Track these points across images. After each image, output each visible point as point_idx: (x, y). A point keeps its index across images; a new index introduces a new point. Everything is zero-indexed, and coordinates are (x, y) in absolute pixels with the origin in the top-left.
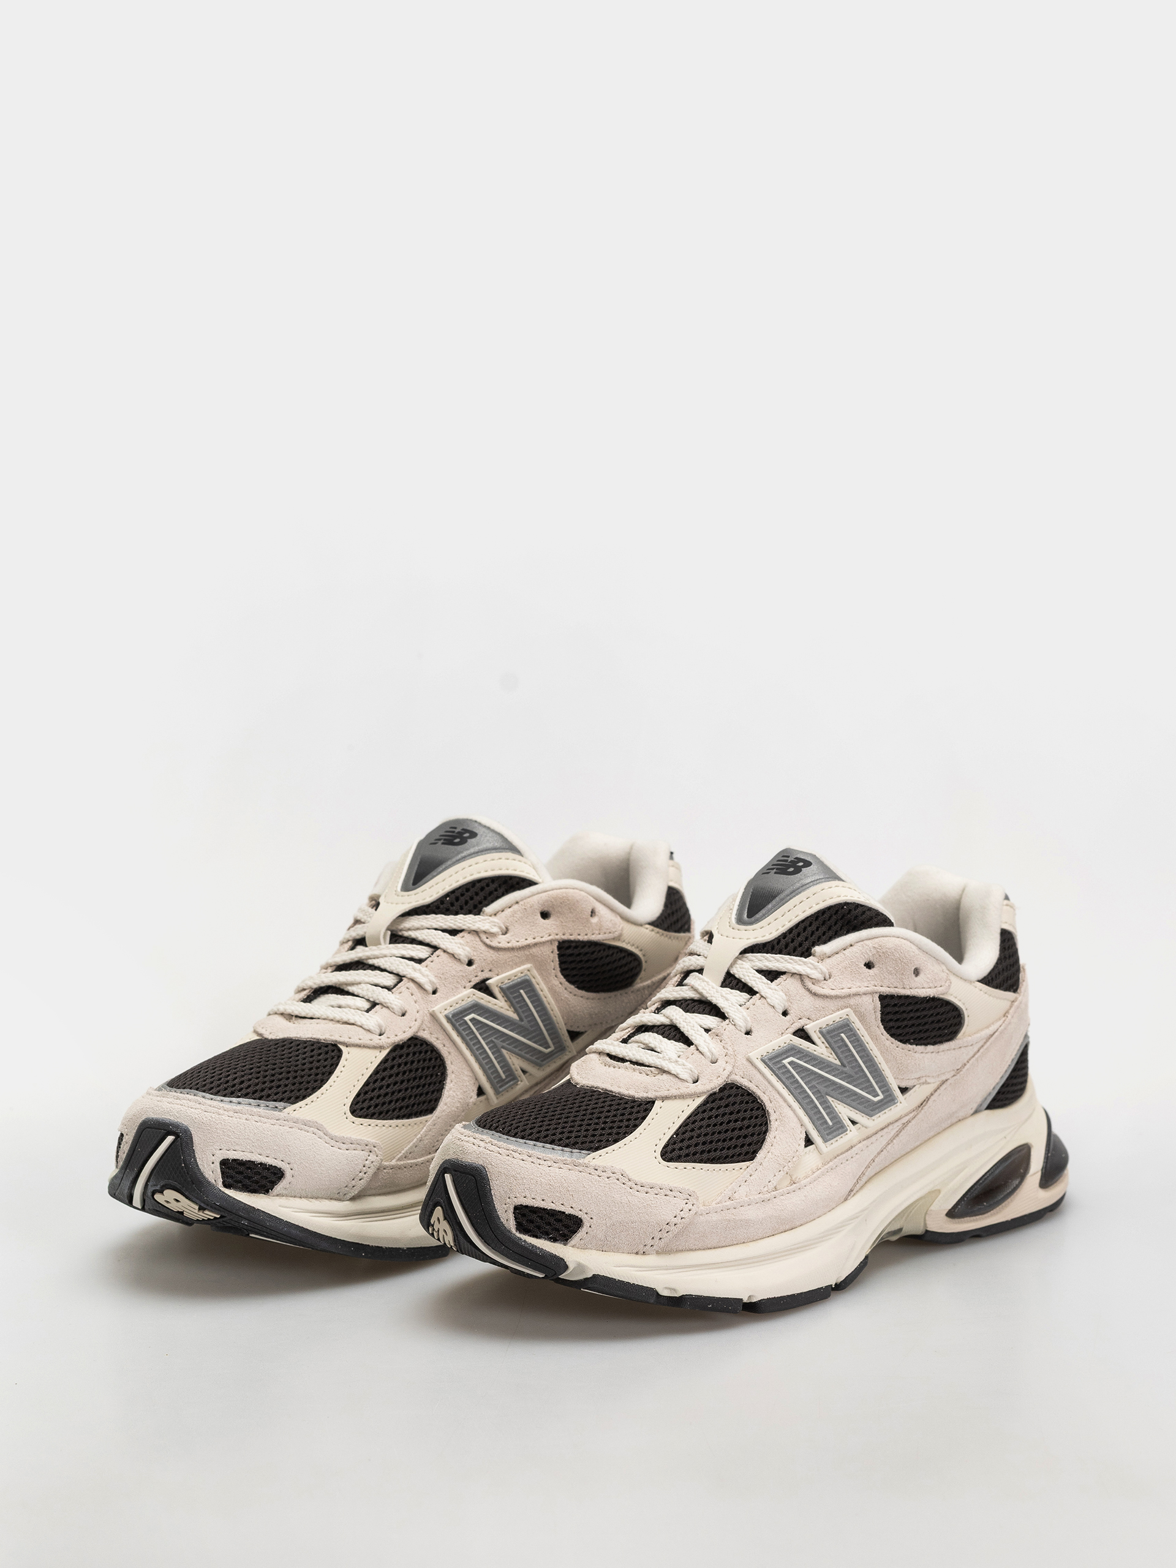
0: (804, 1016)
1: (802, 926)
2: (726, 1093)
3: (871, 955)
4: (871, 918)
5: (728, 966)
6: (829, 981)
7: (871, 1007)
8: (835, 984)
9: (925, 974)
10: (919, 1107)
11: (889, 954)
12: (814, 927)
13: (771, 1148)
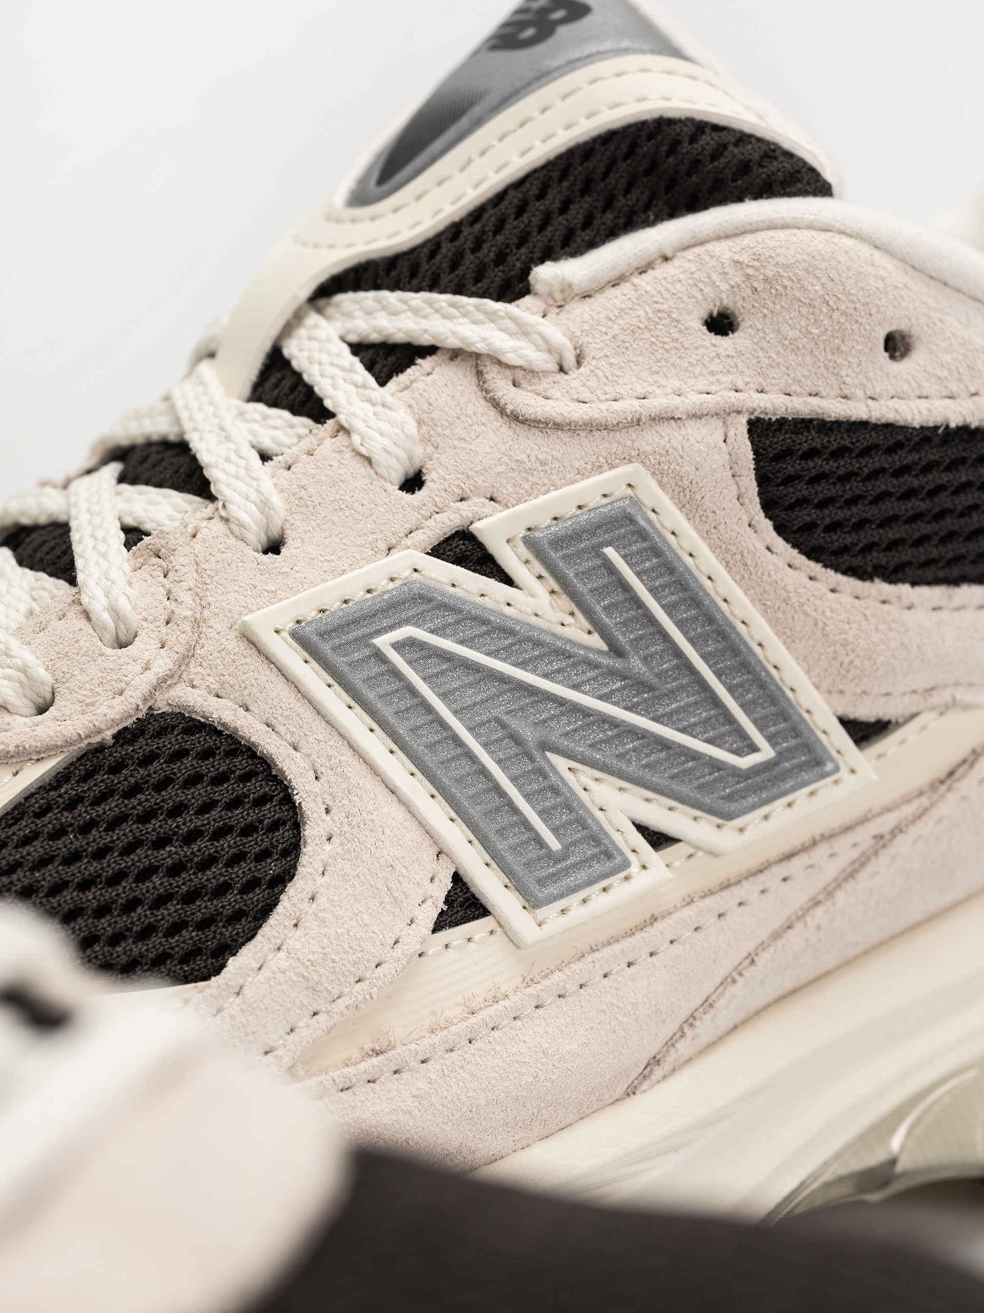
0: (476, 491)
1: (514, 198)
2: (143, 746)
3: (724, 287)
4: (745, 167)
5: (274, 332)
6: (574, 373)
7: (718, 460)
8: (593, 383)
9: (931, 352)
10: (942, 782)
11: (786, 282)
12: (553, 200)
13: (291, 933)
